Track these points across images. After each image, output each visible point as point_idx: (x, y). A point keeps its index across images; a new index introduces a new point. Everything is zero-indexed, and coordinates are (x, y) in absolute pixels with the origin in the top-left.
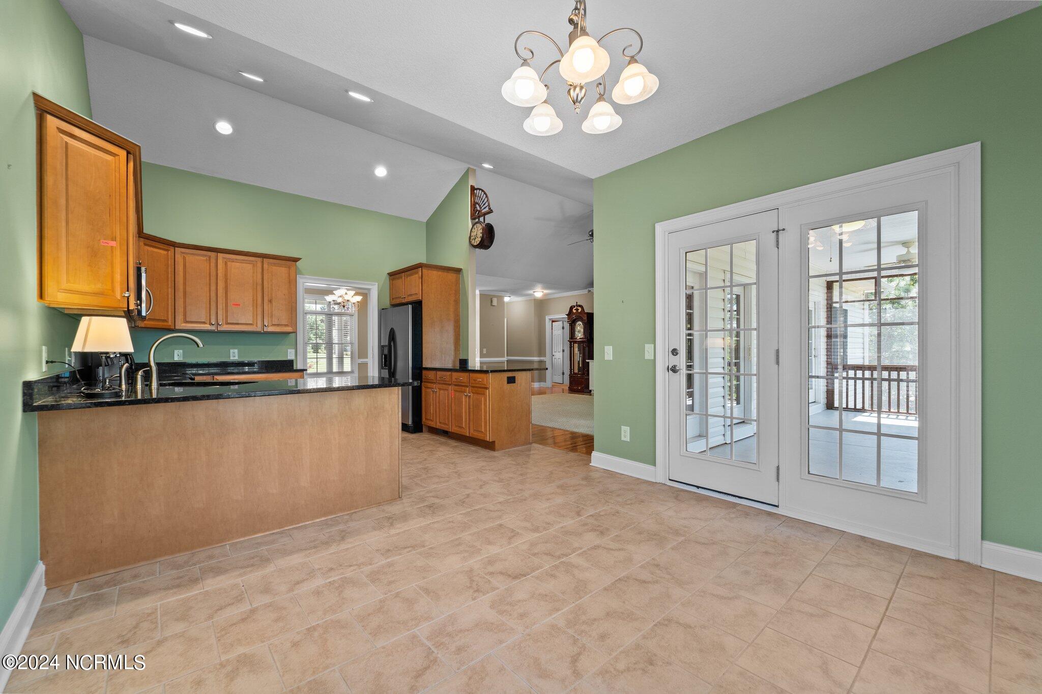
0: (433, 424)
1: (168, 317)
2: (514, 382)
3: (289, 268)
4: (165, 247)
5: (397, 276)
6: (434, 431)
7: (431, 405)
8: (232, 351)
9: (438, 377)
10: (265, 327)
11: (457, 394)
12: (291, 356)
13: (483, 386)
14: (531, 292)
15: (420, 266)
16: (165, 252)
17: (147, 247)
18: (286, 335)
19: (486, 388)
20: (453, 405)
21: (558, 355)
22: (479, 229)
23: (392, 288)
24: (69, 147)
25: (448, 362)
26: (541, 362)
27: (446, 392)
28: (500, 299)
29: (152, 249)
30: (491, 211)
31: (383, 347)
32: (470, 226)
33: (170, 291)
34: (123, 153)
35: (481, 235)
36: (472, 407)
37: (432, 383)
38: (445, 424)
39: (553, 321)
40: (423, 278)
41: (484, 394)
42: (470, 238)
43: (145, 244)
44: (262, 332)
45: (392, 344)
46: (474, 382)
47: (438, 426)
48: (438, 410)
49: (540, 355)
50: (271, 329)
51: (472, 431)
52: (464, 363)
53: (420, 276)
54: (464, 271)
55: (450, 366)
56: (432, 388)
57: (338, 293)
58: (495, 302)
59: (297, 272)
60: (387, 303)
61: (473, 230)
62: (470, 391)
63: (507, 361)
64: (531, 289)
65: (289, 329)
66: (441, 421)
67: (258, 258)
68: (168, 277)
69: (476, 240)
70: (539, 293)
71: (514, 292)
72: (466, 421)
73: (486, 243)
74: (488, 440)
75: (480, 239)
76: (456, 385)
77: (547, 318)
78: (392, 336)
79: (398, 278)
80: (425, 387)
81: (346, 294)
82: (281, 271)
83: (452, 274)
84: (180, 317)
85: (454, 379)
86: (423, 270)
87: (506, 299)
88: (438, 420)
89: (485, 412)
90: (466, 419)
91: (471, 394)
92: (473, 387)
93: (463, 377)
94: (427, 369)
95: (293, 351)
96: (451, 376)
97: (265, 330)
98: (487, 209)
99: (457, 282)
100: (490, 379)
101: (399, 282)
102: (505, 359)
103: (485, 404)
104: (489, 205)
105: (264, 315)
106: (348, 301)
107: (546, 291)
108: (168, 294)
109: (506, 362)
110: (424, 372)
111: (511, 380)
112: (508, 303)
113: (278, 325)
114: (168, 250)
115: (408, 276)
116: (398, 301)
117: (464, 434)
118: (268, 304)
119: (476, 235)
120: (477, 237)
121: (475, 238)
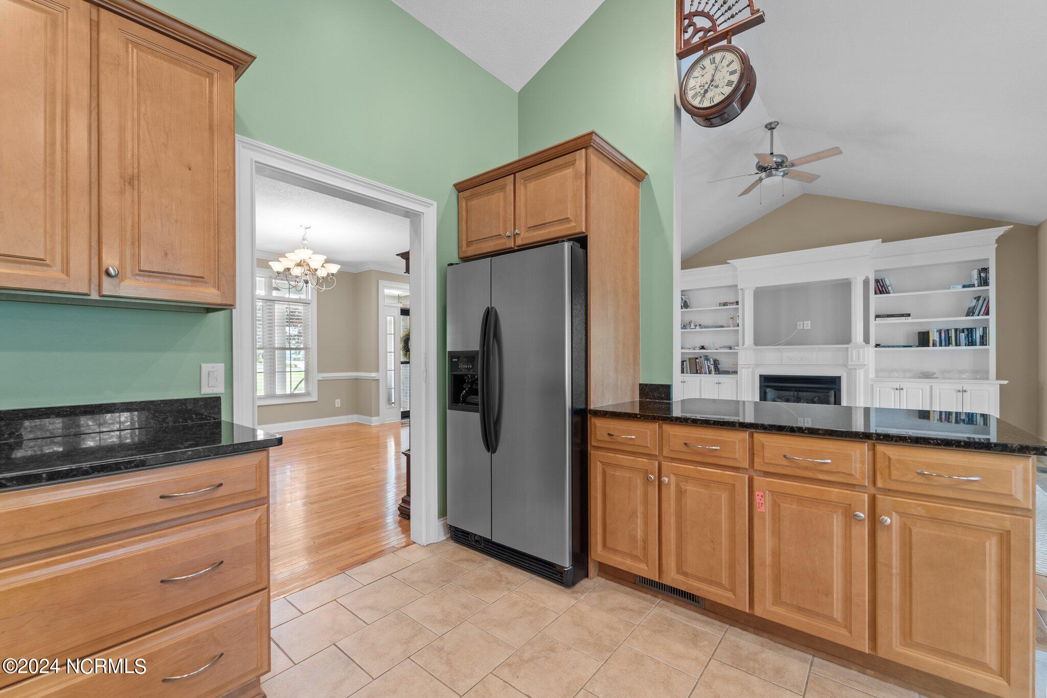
5: (487, 187)
7: (630, 516)
9: (674, 442)
10: (105, 279)
12: (211, 386)
22: (726, 62)
23: (464, 219)
31: (452, 356)
37: (640, 455)
40: (590, 177)
44: (94, 296)
45: (495, 347)
46: (914, 478)
48: (670, 535)
50: (131, 288)
53: (582, 170)
56: (642, 471)
61: (696, 74)
65: (208, 294)
78: (494, 327)
79: (476, 197)
80: (606, 463)
83: (629, 183)
85: (769, 457)
95: (219, 368)
96: (748, 444)
97: (109, 287)
99: (636, 206)
101: (477, 206)
105: (105, 231)
110: (600, 423)
113: (162, 277)
115: (529, 180)
116: (490, 246)
118: (122, 192)
119: (712, 81)
120: (717, 87)
121: (706, 91)
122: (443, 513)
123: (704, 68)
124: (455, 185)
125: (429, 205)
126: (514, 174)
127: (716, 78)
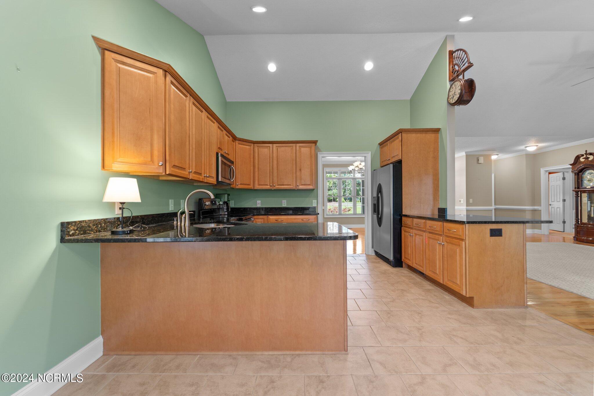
0: (410, 263)
1: (250, 182)
2: (500, 235)
3: (311, 148)
4: (249, 144)
5: (385, 144)
6: (411, 269)
7: (408, 247)
8: (283, 201)
9: (414, 223)
10: (298, 186)
11: (431, 241)
12: (314, 204)
13: (458, 237)
14: (522, 147)
15: (400, 132)
16: (249, 147)
17: (240, 145)
18: (311, 192)
19: (462, 240)
20: (427, 251)
21: (557, 205)
22: (458, 86)
23: (382, 153)
24: (120, 70)
25: (428, 210)
26: (534, 211)
27: (421, 237)
28: (487, 157)
29: (242, 146)
30: (471, 65)
31: (374, 197)
32: (448, 86)
33: (252, 168)
34: (160, 72)
35: (459, 91)
36: (446, 256)
37: (409, 228)
38: (420, 266)
39: (550, 173)
40: (403, 141)
41: (460, 245)
42: (448, 98)
43: (239, 144)
44: (297, 189)
45: (380, 195)
46: (447, 231)
47: (415, 266)
48: (414, 252)
49: (533, 205)
50: (301, 187)
51: (446, 280)
52: (442, 212)
53: (401, 140)
54: (443, 131)
55: (428, 214)
56: (410, 233)
57: (356, 164)
58: (481, 160)
59: (317, 150)
60: (378, 165)
61: (451, 90)
62: (444, 239)
63: (495, 209)
64: (522, 145)
65: (311, 187)
66: (416, 262)
67: (293, 144)
68: (250, 160)
69: (454, 98)
70: (532, 148)
71: (502, 150)
72: (439, 269)
73: (465, 98)
74: (464, 294)
75: (458, 96)
76: (430, 233)
77: (542, 171)
78: (380, 190)
79: (385, 146)
80: (404, 231)
81: (360, 164)
82: (305, 150)
83: (430, 135)
84: (256, 182)
85: (428, 227)
86: (403, 135)
87: (494, 157)
88: (414, 261)
89: (461, 265)
90: (440, 267)
91: (445, 243)
92: (447, 236)
93: (437, 225)
94: (406, 216)
95: (315, 201)
96: (425, 223)
98: (467, 65)
99: (436, 142)
100: (467, 230)
101: (386, 149)
102: (493, 207)
103: (461, 256)
104: (468, 60)
105: (297, 179)
106: (361, 169)
107: (541, 145)
108: (250, 170)
109: (493, 211)
110: (403, 218)
111: (496, 233)
112: (496, 161)
113: (305, 185)
114: (250, 146)
115: (391, 142)
116: (385, 163)
117: (438, 280)
118: (299, 172)
119: (455, 93)
120: (456, 95)
121: (453, 97)
122: (373, 247)
123: (453, 88)
124: (379, 144)
125: (368, 153)
126: (401, 132)
127: (456, 92)
